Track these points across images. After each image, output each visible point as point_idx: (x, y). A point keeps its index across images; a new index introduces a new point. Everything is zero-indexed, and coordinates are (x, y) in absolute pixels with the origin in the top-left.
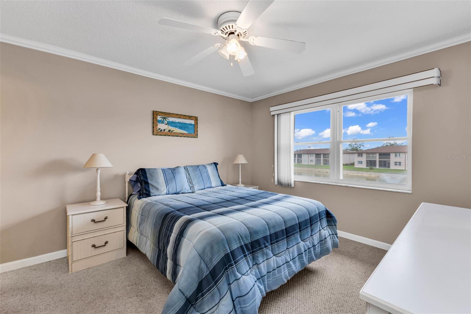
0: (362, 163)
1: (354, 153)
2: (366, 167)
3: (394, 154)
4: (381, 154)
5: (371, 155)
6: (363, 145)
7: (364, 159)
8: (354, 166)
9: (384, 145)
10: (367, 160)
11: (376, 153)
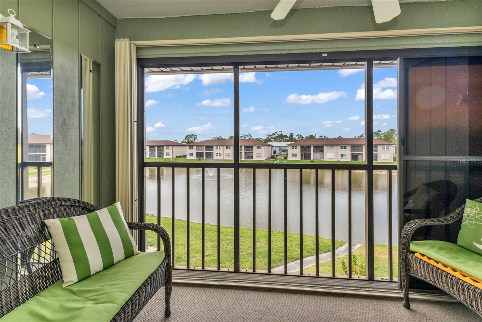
0: (192, 155)
1: (186, 146)
2: (196, 158)
3: (216, 147)
4: (207, 147)
5: (200, 148)
6: (197, 138)
7: (194, 151)
8: (186, 158)
9: (213, 139)
10: (196, 152)
11: (203, 146)
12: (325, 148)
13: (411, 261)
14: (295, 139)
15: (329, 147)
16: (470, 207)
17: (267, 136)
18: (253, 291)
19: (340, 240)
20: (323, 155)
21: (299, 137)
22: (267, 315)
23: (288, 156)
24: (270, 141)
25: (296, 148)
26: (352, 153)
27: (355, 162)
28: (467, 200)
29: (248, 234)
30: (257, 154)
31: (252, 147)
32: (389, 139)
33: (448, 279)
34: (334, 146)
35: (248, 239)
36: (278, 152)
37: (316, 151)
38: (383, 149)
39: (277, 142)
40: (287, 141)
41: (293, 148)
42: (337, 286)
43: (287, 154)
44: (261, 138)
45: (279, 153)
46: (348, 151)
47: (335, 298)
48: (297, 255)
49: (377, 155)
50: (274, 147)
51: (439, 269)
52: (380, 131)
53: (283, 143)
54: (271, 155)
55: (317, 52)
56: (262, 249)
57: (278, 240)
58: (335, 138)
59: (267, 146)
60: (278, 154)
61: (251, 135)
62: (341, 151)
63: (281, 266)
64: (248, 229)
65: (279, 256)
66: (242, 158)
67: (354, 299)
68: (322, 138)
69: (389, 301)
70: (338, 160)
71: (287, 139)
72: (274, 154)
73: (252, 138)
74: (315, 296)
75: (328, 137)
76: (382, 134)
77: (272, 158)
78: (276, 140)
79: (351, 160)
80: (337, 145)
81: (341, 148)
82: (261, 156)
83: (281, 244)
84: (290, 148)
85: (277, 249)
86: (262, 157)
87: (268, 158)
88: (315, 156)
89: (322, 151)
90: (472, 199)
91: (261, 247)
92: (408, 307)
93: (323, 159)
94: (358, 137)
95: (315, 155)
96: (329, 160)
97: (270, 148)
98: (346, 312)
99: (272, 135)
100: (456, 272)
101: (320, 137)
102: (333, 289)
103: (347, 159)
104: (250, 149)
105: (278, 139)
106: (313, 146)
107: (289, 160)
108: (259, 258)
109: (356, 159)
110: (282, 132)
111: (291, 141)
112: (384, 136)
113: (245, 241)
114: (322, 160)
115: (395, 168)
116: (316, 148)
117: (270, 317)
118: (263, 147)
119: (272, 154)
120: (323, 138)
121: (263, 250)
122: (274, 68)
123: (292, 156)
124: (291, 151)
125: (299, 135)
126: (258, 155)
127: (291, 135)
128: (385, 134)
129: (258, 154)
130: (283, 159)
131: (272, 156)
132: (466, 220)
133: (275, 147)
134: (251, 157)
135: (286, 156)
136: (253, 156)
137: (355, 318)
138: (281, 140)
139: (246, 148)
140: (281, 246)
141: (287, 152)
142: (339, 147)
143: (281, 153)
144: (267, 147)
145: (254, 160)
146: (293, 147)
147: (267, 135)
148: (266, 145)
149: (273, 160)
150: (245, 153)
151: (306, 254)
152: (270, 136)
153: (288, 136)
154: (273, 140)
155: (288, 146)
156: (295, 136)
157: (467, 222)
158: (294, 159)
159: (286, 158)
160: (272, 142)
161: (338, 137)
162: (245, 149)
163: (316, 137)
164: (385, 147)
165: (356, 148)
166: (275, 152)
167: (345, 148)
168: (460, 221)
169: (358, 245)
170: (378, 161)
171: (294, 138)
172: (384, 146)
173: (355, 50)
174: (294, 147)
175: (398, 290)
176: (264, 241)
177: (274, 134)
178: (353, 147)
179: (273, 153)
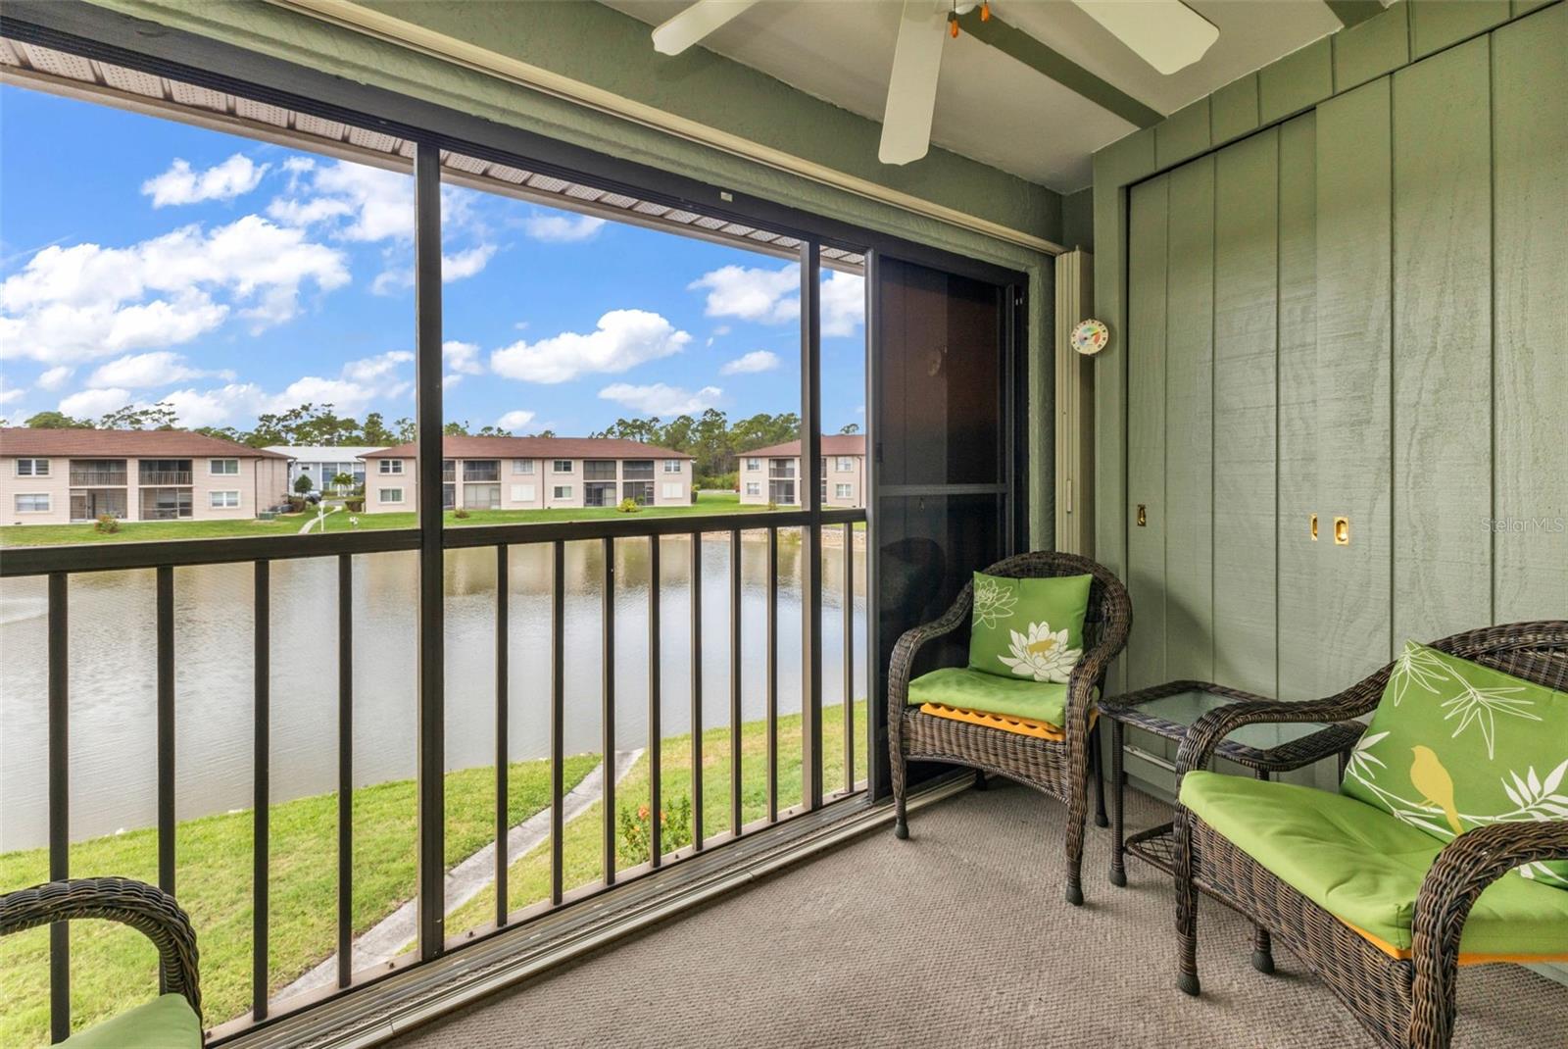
12: (507, 469)
13: (913, 727)
14: (389, 436)
15: (518, 464)
16: (984, 587)
17: (261, 419)
18: (536, 988)
19: (582, 754)
20: (499, 490)
21: (406, 430)
22: (627, 1032)
23: (364, 500)
24: (276, 439)
25: (395, 470)
26: (587, 484)
27: (596, 510)
28: (975, 573)
29: (219, 837)
30: (214, 493)
31: (185, 465)
32: (678, 443)
33: (988, 740)
34: (534, 462)
35: (228, 860)
36: (317, 487)
37: (474, 480)
38: (668, 469)
39: (310, 444)
40: (356, 442)
41: (385, 470)
42: (756, 855)
43: (362, 491)
44: (229, 429)
45: (321, 489)
46: (575, 479)
47: (768, 887)
48: (459, 847)
49: (652, 488)
50: (300, 468)
51: (968, 724)
52: (656, 420)
53: (335, 448)
54: (286, 499)
55: (709, 183)
56: (307, 874)
57: (370, 818)
58: (532, 437)
59: (268, 464)
60: (317, 493)
61: (169, 414)
62: (556, 478)
63: (400, 907)
64: (212, 820)
65: (388, 876)
66: (125, 516)
67: (807, 869)
68: (489, 436)
69: (869, 841)
70: (546, 508)
71: (355, 433)
72: (298, 494)
73: (176, 425)
74: (723, 907)
75: (509, 433)
76: (661, 429)
77: (291, 510)
78: (303, 436)
79: (585, 505)
80: (543, 459)
81: (556, 469)
82: (235, 504)
83: (387, 831)
84: (373, 470)
85: (376, 851)
86: (239, 506)
87: (274, 509)
88: (471, 497)
89: (495, 477)
90: (980, 570)
91: (300, 869)
92: (904, 836)
93: (500, 504)
94: (601, 434)
95: (471, 490)
96: (518, 508)
97: (281, 468)
98: (808, 907)
99: (285, 418)
100: (1000, 720)
101: (483, 430)
102: (757, 867)
103: (573, 504)
104: (175, 473)
105: (316, 432)
106: (464, 462)
107: (367, 513)
108: (300, 917)
109: (599, 502)
110: (331, 408)
111: (372, 443)
112: (666, 435)
113: (210, 871)
114: (495, 507)
115: (860, 515)
116: (474, 469)
117: (640, 1030)
118: (245, 469)
119: (292, 493)
120: (492, 435)
121: (311, 878)
122: (517, 184)
123: (382, 499)
124: (376, 481)
125: (404, 420)
126: (217, 499)
127: (374, 421)
128: (669, 428)
129: (221, 493)
130: (343, 511)
131: (290, 502)
132: (981, 615)
133: (302, 463)
134: (178, 509)
135: (353, 497)
136: (189, 504)
137: (832, 911)
138: (326, 436)
139: (151, 469)
140: (388, 836)
141: (360, 484)
142: (550, 466)
143: (331, 489)
144: (264, 468)
145: (195, 520)
146: (387, 463)
147: (261, 416)
148: (262, 458)
149: (299, 517)
150: (146, 494)
151: (489, 833)
152: (275, 421)
153: (362, 421)
154: (290, 436)
155: (364, 463)
156: (387, 425)
157: (982, 618)
158: (391, 507)
159: (355, 506)
160: (286, 443)
161: (542, 433)
162: (147, 473)
163: (470, 432)
164: (673, 465)
165: (598, 467)
166: (303, 485)
167: (568, 468)
168: (969, 618)
169: (635, 751)
170: (657, 503)
171: (384, 433)
172: (668, 461)
173: (793, 204)
174: (391, 467)
175: (871, 808)
176: (310, 844)
177: (296, 414)
178: (591, 463)
179: (296, 490)
